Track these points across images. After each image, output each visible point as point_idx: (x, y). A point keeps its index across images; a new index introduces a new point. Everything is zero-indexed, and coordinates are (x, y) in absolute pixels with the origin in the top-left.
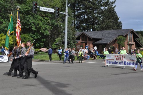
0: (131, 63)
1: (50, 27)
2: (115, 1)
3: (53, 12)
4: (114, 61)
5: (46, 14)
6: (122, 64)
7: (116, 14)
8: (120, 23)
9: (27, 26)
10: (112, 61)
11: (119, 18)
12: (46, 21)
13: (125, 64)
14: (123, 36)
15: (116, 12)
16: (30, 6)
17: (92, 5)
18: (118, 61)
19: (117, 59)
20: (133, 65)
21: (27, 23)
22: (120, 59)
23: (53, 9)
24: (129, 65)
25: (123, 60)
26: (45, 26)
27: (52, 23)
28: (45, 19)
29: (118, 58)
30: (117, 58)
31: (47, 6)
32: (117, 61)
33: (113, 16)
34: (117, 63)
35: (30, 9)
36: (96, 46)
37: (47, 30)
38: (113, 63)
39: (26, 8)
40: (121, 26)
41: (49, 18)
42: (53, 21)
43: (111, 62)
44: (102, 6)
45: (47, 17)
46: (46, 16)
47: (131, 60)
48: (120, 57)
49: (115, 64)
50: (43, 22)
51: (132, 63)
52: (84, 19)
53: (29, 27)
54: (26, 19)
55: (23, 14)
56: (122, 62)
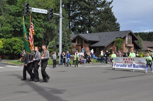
0: (140, 66)
1: (43, 30)
2: (112, 1)
3: (46, 13)
4: (122, 64)
5: (39, 15)
6: (131, 67)
7: (114, 15)
8: (118, 24)
9: (19, 29)
11: (117, 19)
12: (38, 23)
13: (134, 67)
14: (121, 38)
15: (113, 13)
16: (21, 7)
17: (87, 6)
18: (127, 64)
19: (125, 62)
20: (143, 68)
21: (18, 26)
22: (129, 62)
23: (46, 11)
24: (139, 68)
25: (132, 63)
26: (38, 28)
27: (45, 25)
28: (37, 21)
29: (127, 61)
30: (125, 60)
31: (39, 7)
32: (125, 64)
33: (110, 17)
34: (125, 66)
35: (21, 10)
36: (92, 49)
37: (40, 33)
38: (121, 66)
39: (17, 10)
40: (119, 28)
41: (42, 20)
42: (46, 23)
43: (119, 65)
44: (98, 6)
45: (40, 18)
46: (38, 18)
47: (140, 63)
48: (129, 60)
50: (35, 24)
51: (142, 66)
52: (79, 20)
53: (20, 29)
54: (17, 21)
55: (13, 15)
56: (131, 65)
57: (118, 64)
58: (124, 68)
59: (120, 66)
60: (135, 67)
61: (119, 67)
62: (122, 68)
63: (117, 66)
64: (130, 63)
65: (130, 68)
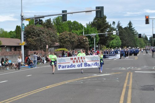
0: (93, 64)
4: (70, 64)
6: (81, 66)
10: (67, 64)
13: (85, 66)
18: (76, 64)
19: (74, 62)
25: (83, 62)
29: (75, 60)
30: (74, 60)
32: (73, 64)
34: (74, 66)
38: (68, 67)
47: (92, 61)
48: (78, 59)
49: (72, 67)
51: (95, 64)
56: (81, 64)
57: (64, 65)
58: (73, 68)
59: (66, 67)
60: (87, 66)
61: (66, 69)
62: (70, 68)
63: (63, 67)
64: (80, 62)
65: (80, 68)
